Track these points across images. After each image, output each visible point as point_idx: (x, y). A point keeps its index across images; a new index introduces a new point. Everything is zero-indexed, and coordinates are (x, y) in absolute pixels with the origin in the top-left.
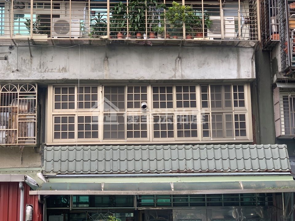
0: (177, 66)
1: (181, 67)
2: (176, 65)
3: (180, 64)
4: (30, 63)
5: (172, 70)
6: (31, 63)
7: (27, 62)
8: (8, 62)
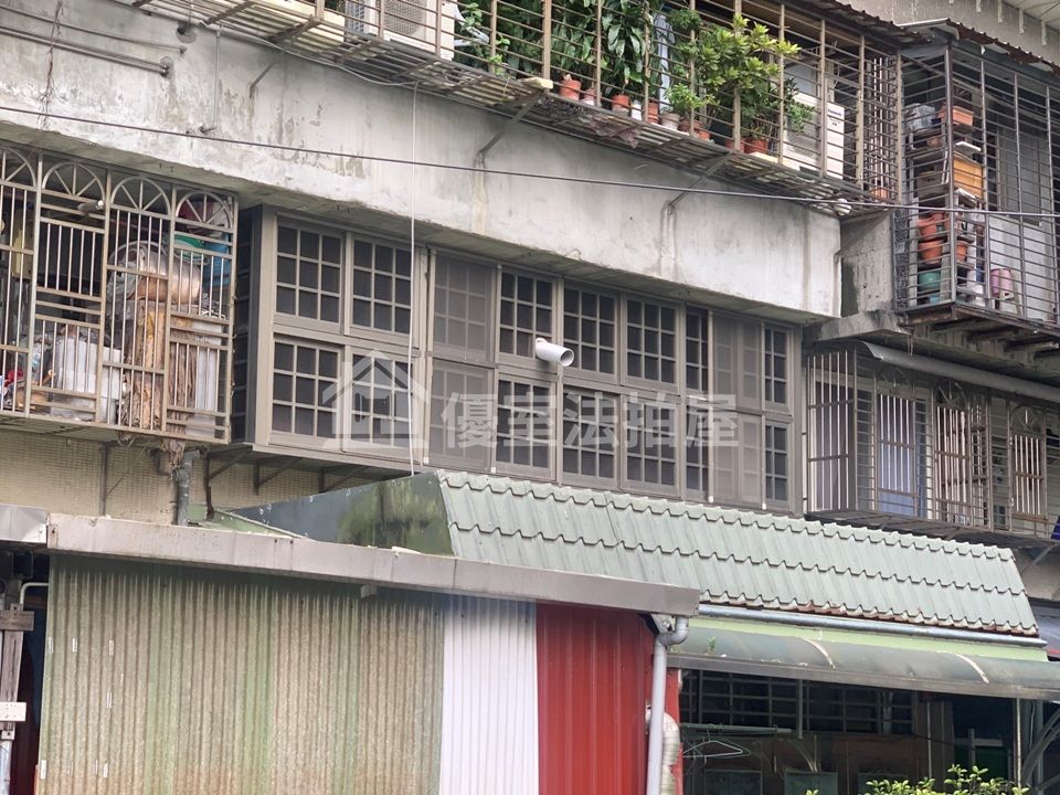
0: (665, 234)
1: (675, 238)
2: (662, 230)
3: (671, 229)
4: (246, 112)
5: (653, 245)
6: (252, 112)
7: (237, 103)
8: (172, 89)
